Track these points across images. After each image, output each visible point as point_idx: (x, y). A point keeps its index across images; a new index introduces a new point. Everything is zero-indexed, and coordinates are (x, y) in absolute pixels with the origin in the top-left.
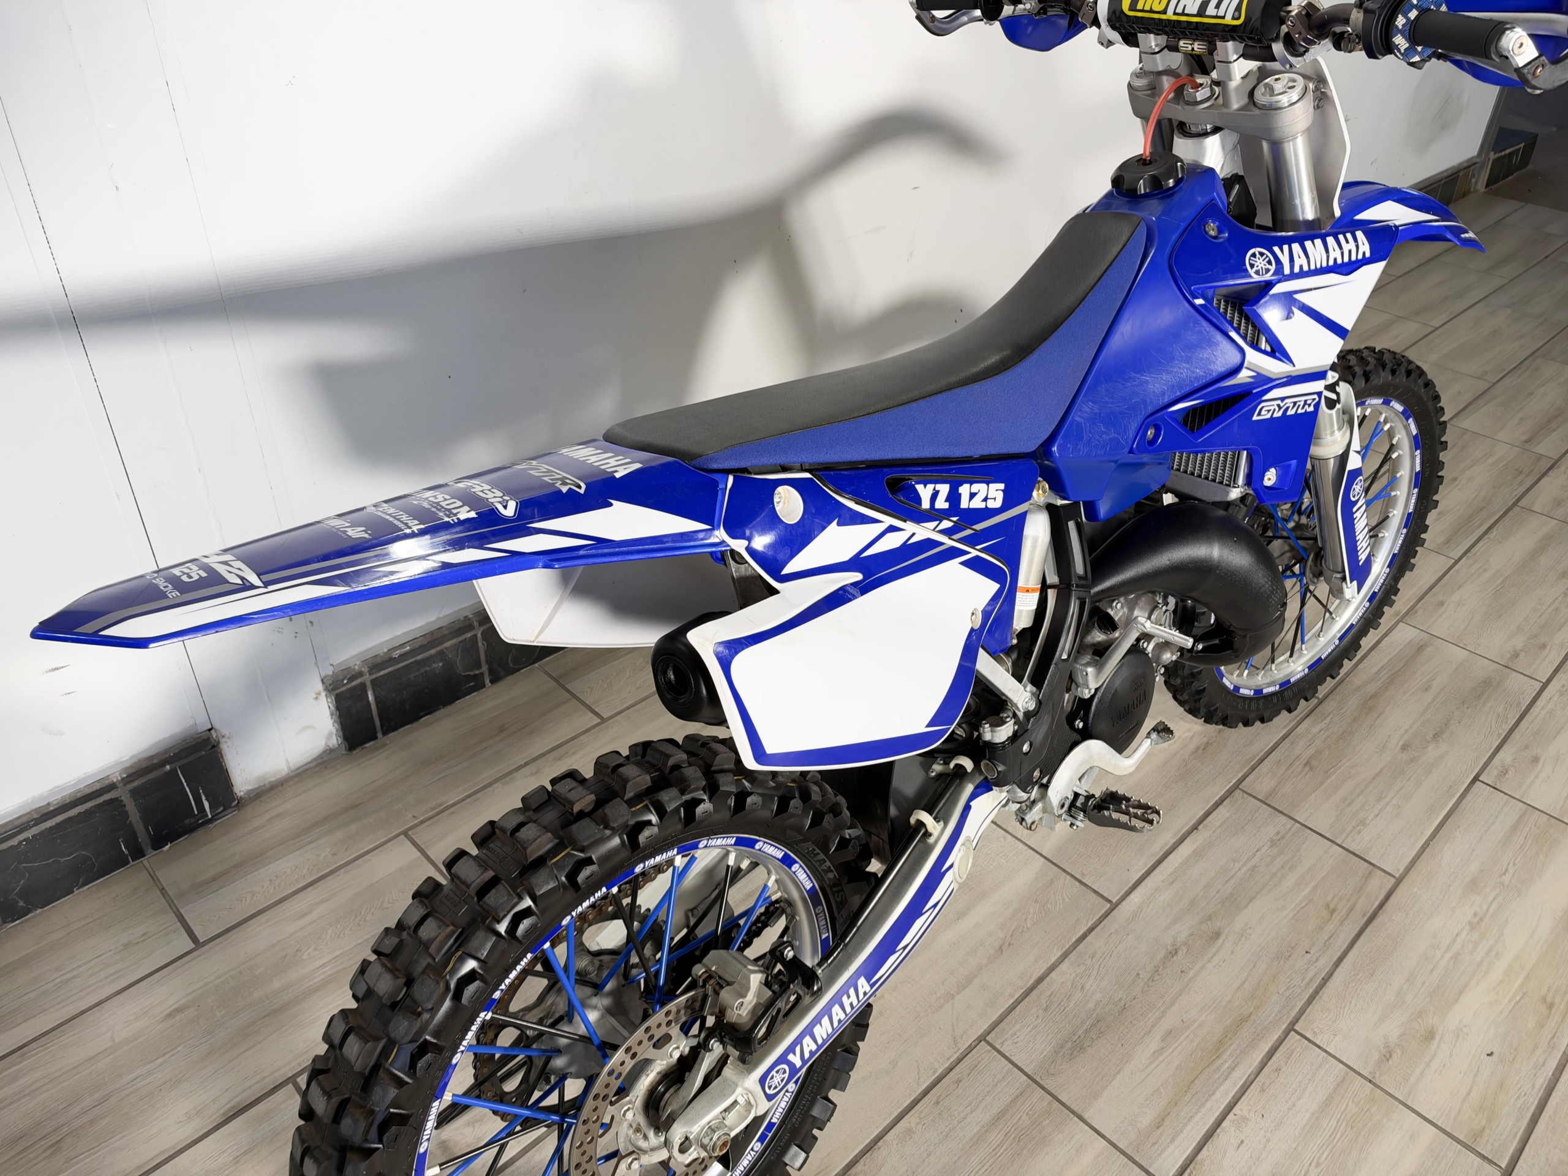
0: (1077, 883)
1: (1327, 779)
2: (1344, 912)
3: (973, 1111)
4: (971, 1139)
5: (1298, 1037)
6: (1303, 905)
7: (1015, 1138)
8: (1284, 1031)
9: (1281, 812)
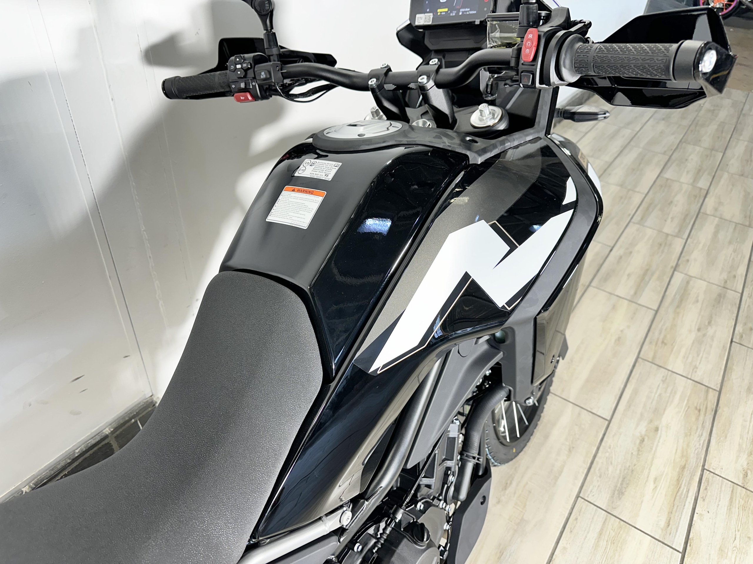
0: (590, 414)
1: (674, 348)
2: (704, 410)
3: (588, 533)
4: (593, 547)
5: (708, 472)
6: (687, 408)
7: (611, 542)
8: (701, 471)
9: (660, 367)
